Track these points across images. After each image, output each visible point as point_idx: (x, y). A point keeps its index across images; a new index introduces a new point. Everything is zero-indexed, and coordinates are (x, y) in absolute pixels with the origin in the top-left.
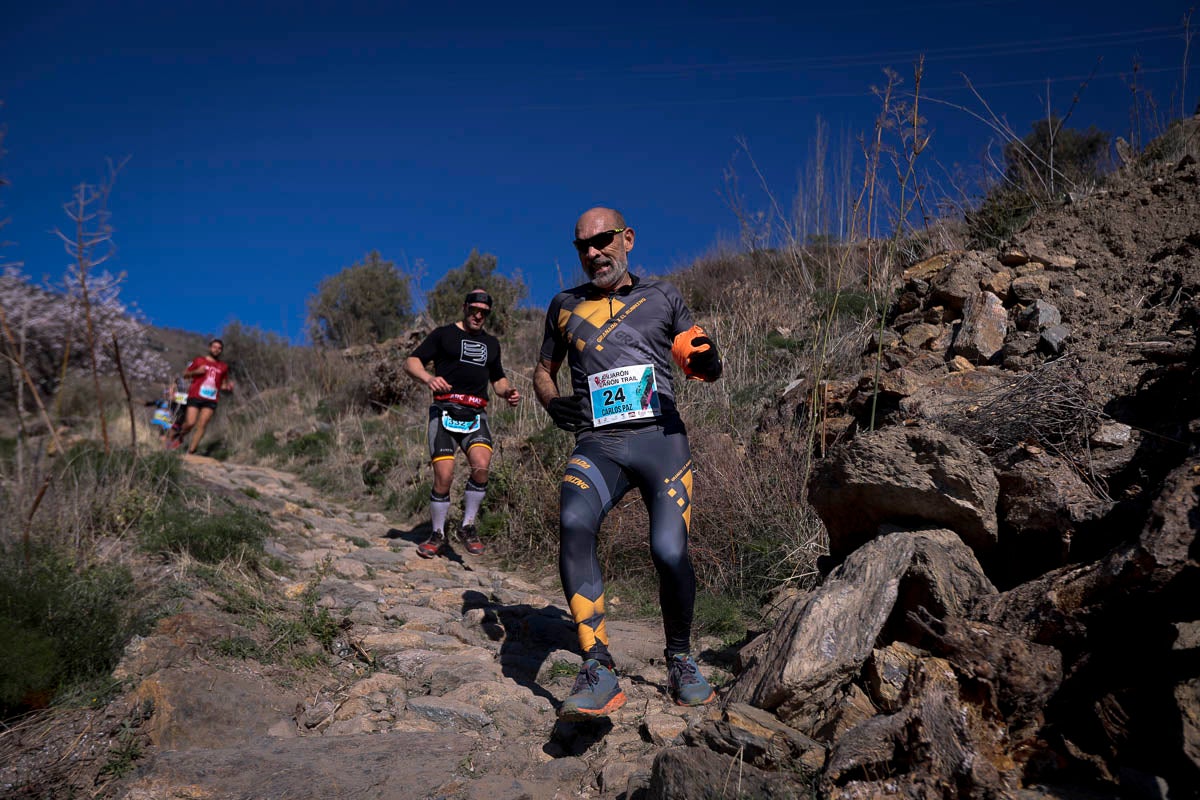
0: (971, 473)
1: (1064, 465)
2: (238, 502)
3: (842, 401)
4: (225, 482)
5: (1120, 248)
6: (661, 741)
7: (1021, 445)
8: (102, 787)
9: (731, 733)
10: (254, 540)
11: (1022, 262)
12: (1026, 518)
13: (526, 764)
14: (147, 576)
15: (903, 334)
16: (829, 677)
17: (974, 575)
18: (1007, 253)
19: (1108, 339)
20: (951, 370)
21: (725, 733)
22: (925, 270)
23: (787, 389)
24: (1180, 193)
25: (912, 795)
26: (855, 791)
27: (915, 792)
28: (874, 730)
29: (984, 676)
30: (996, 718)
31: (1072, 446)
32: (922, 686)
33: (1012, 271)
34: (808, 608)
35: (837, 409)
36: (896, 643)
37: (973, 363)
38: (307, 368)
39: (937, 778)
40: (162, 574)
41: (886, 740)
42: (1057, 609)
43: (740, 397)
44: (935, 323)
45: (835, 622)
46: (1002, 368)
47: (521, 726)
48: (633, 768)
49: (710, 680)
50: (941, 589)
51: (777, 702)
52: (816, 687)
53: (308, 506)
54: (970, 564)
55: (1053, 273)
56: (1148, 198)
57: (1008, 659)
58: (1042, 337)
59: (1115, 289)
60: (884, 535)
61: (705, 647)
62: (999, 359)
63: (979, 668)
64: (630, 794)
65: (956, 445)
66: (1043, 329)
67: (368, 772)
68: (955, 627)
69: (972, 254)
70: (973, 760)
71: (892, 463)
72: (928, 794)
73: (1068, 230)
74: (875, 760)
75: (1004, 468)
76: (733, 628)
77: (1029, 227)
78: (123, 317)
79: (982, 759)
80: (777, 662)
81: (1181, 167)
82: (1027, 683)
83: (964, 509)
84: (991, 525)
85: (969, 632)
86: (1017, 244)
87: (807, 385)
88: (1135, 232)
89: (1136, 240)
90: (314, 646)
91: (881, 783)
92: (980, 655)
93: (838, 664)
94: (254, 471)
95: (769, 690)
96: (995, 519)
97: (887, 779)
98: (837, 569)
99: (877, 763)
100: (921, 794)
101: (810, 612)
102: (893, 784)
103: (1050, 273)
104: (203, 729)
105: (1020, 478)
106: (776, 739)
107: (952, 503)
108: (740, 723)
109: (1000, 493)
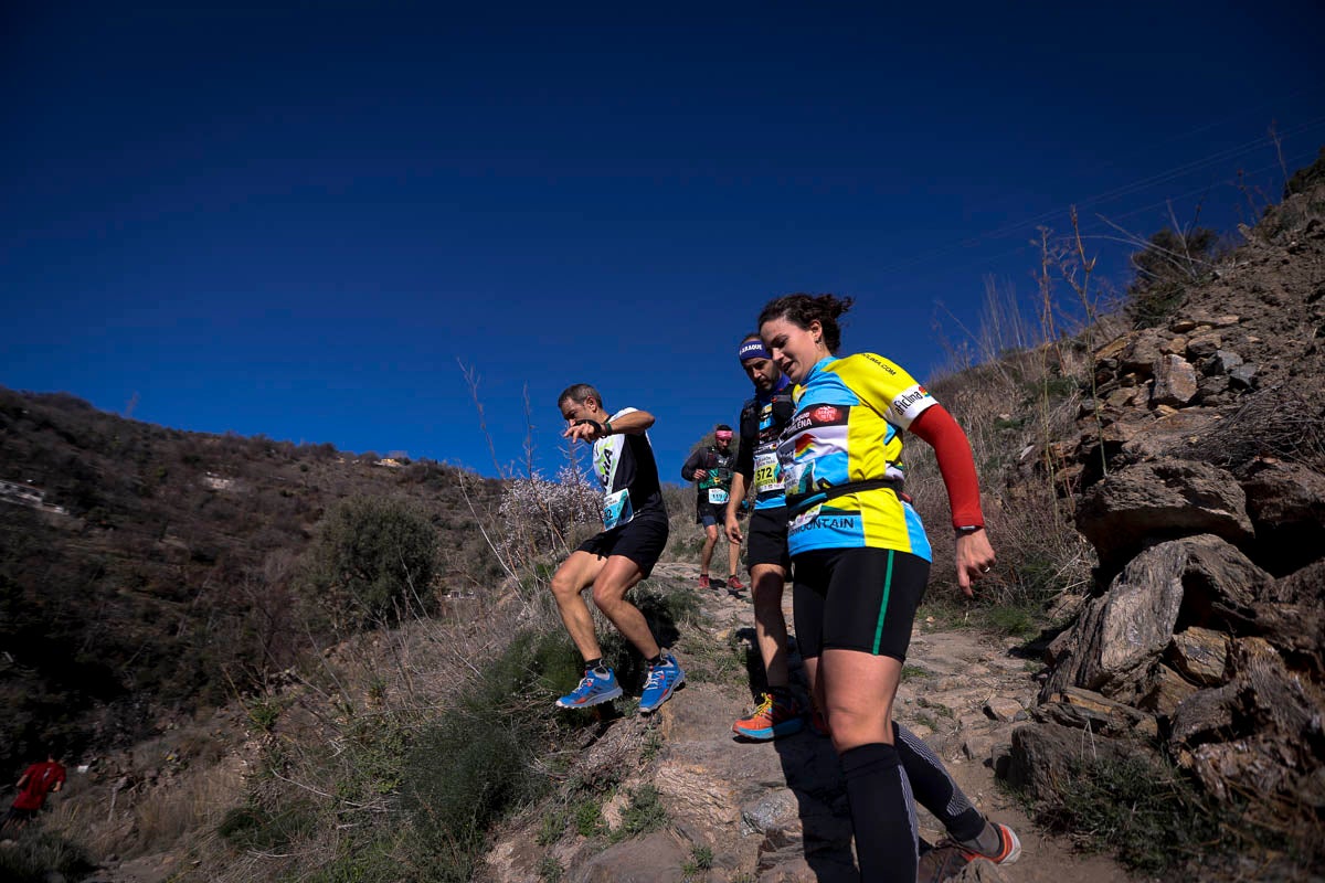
0: (1219, 487)
1: (1303, 468)
2: (675, 585)
3: (1070, 455)
4: (663, 574)
5: (1275, 299)
6: (1004, 719)
7: (1257, 459)
8: (644, 767)
9: (1074, 711)
10: (693, 608)
11: (1192, 327)
12: (1279, 515)
15: (1106, 399)
16: (1141, 660)
17: (1246, 566)
18: (1176, 325)
19: (1296, 366)
20: (1157, 416)
21: (1070, 711)
22: (1112, 351)
23: (1023, 455)
24: (1315, 248)
25: (1265, 753)
26: (1208, 753)
27: (1267, 750)
29: (1306, 648)
31: (1306, 452)
32: (1246, 662)
33: (1185, 336)
34: (1107, 608)
35: (1071, 462)
36: (1191, 628)
37: (1175, 408)
39: (1286, 737)
41: (1222, 708)
44: (1131, 386)
45: (1134, 617)
46: (1203, 406)
48: (990, 741)
49: (1025, 670)
50: (1219, 581)
51: (1101, 683)
52: (1132, 669)
54: (1239, 558)
55: (1222, 330)
56: (1286, 258)
58: (1231, 377)
59: (1284, 329)
60: (1155, 545)
61: (1011, 646)
62: (1196, 400)
63: (1299, 642)
64: (995, 760)
65: (1199, 468)
66: (1230, 371)
68: (1264, 611)
69: (1147, 331)
71: (1145, 490)
72: (1282, 751)
73: (1223, 297)
74: (1216, 725)
75: (1244, 480)
76: (1026, 629)
77: (1187, 303)
80: (1091, 652)
81: (1310, 229)
83: (1219, 516)
84: (1247, 525)
85: (1279, 613)
86: (1183, 316)
87: (1039, 449)
89: (1287, 291)
91: (1229, 743)
92: (1296, 631)
93: (1146, 649)
94: (676, 565)
95: (1091, 674)
96: (1249, 520)
97: (1232, 740)
98: (1118, 576)
99: (1220, 729)
100: (1275, 751)
101: (1110, 612)
102: (1242, 744)
103: (1219, 330)
104: (692, 729)
105: (1263, 485)
106: (1114, 713)
107: (1207, 513)
108: (1080, 702)
109: (1247, 499)
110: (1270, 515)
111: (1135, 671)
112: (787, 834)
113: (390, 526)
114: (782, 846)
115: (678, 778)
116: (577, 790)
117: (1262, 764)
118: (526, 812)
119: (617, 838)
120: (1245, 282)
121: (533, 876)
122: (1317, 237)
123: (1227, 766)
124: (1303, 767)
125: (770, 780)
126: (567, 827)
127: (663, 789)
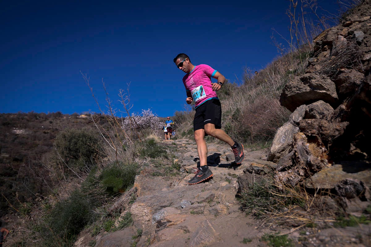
0: (322, 82)
1: (354, 71)
2: (170, 146)
7: (338, 70)
8: (129, 206)
11: (351, 24)
12: (344, 90)
13: (219, 188)
14: (141, 163)
15: (318, 57)
16: (285, 148)
18: (345, 24)
20: (330, 60)
21: (252, 168)
22: (320, 38)
25: (296, 172)
26: (280, 175)
27: (296, 171)
28: (286, 157)
29: (314, 134)
30: (322, 145)
31: (356, 64)
32: (296, 142)
33: (348, 28)
38: (190, 116)
39: (302, 166)
40: (144, 162)
41: (290, 159)
42: (346, 110)
43: (278, 89)
44: (326, 51)
45: (285, 133)
47: (220, 179)
50: (318, 117)
51: (272, 158)
52: (282, 152)
53: (189, 144)
54: (328, 107)
57: (320, 127)
58: (357, 41)
60: (299, 107)
63: (312, 132)
65: (313, 75)
66: (357, 39)
67: (179, 195)
68: (302, 122)
69: (333, 28)
70: (311, 158)
71: (297, 87)
72: (300, 171)
73: (366, 9)
74: (287, 166)
75: (335, 78)
78: (154, 116)
79: (314, 157)
82: (330, 133)
83: (322, 92)
84: (335, 95)
86: (348, 20)
90: (175, 171)
91: (288, 171)
92: (311, 128)
93: (286, 144)
94: (180, 140)
96: (336, 93)
100: (298, 171)
101: (277, 132)
102: (290, 171)
103: (361, 23)
104: (148, 192)
105: (340, 79)
106: (265, 167)
107: (319, 92)
108: (255, 164)
109: (336, 86)
110: (342, 90)
111: (284, 152)
112: (162, 221)
113: (81, 139)
114: (161, 226)
115: (136, 208)
116: (106, 217)
117: (294, 176)
118: (91, 227)
119: (115, 230)
123: (284, 179)
124: (307, 176)
125: (164, 205)
126: (101, 229)
127: (133, 212)
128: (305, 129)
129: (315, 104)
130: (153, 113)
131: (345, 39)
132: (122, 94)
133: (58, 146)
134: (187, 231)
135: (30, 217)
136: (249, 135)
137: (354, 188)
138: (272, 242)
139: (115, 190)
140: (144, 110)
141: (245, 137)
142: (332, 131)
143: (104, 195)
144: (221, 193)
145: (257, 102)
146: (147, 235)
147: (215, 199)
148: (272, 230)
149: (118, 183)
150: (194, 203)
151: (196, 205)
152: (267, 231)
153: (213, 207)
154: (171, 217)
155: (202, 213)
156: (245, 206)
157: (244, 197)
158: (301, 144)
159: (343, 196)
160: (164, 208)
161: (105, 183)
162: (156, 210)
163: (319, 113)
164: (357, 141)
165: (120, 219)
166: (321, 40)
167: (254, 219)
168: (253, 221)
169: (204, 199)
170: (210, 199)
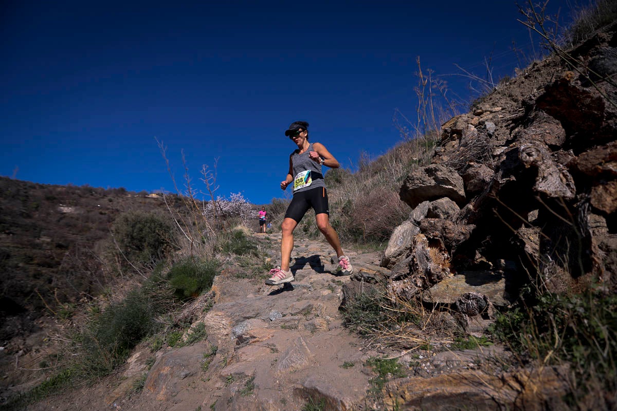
0: (449, 176)
1: (483, 166)
2: (262, 241)
5: (517, 99)
7: (468, 163)
10: (254, 248)
11: (482, 113)
12: (473, 187)
13: (319, 297)
14: (223, 261)
15: (445, 146)
18: (476, 112)
20: (458, 152)
21: (360, 275)
22: (449, 124)
25: (413, 282)
26: (393, 284)
28: (403, 263)
29: (437, 237)
30: (444, 250)
31: (486, 159)
32: (415, 245)
33: (479, 117)
39: (420, 275)
41: (406, 266)
42: (472, 210)
43: (399, 180)
44: (455, 140)
45: (403, 233)
47: (321, 286)
50: (442, 216)
51: (387, 264)
54: (454, 207)
55: (493, 114)
56: (523, 81)
58: (488, 133)
60: (420, 204)
63: (434, 234)
65: (440, 167)
66: (488, 130)
67: (269, 304)
68: (424, 222)
70: (431, 266)
72: (417, 281)
73: (497, 99)
74: (403, 274)
78: (246, 203)
79: (434, 265)
81: (534, 67)
82: (454, 236)
83: (449, 189)
84: (462, 192)
85: (429, 222)
86: (479, 108)
88: (521, 93)
89: (522, 95)
91: (403, 280)
92: (434, 229)
93: (404, 247)
94: (275, 234)
95: (383, 260)
96: (463, 190)
100: (415, 281)
101: (394, 232)
102: (406, 280)
104: (229, 298)
105: (469, 174)
106: (377, 273)
107: (445, 188)
108: (365, 270)
109: (464, 181)
110: (470, 188)
111: (400, 257)
112: (244, 336)
113: (149, 225)
114: (242, 343)
115: (212, 318)
116: (172, 328)
117: (410, 287)
118: (151, 340)
119: (182, 346)
120: (506, 92)
121: (143, 366)
122: (536, 71)
123: (398, 290)
124: (425, 287)
125: (248, 316)
126: (164, 344)
127: (207, 324)
128: (427, 230)
129: (439, 201)
130: (244, 198)
131: (476, 130)
132: (206, 171)
133: (117, 232)
134: (274, 350)
135: (72, 323)
136: (361, 234)
137: (477, 303)
138: (378, 368)
139: (186, 293)
140: (233, 193)
141: (355, 236)
142: (457, 234)
143: (171, 299)
144: (321, 304)
145: (373, 193)
146: (223, 353)
147: (313, 312)
148: (380, 352)
149: (190, 285)
150: (286, 315)
151: (287, 318)
152: (373, 354)
153: (310, 322)
154: (255, 331)
155: (296, 328)
156: (350, 321)
157: (349, 310)
158: (421, 248)
159: (464, 313)
160: (248, 320)
161: (174, 283)
162: (238, 322)
163: (443, 212)
164: (483, 248)
165: (190, 331)
166: (450, 128)
167: (360, 337)
168: (358, 340)
169: (299, 311)
170: (307, 311)
